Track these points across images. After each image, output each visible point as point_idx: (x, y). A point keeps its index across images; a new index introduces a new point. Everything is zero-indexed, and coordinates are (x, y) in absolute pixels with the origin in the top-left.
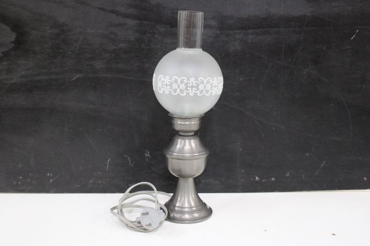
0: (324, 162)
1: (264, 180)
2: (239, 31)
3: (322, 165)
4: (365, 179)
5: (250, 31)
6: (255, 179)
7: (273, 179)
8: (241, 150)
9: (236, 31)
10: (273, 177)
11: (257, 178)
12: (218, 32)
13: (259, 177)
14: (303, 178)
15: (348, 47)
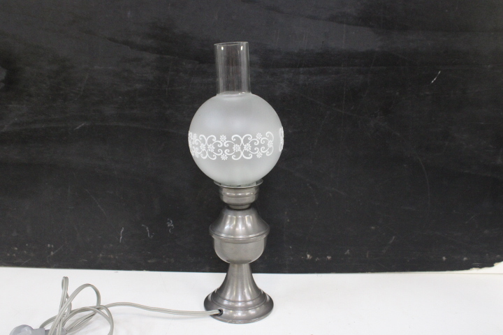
0: (394, 237)
1: (317, 259)
2: (287, 69)
3: (391, 242)
4: (444, 258)
5: (301, 69)
6: (306, 257)
7: (329, 258)
8: (288, 220)
9: (283, 70)
10: (329, 256)
11: (308, 256)
12: (261, 70)
13: (311, 255)
14: (367, 256)
15: (427, 93)
